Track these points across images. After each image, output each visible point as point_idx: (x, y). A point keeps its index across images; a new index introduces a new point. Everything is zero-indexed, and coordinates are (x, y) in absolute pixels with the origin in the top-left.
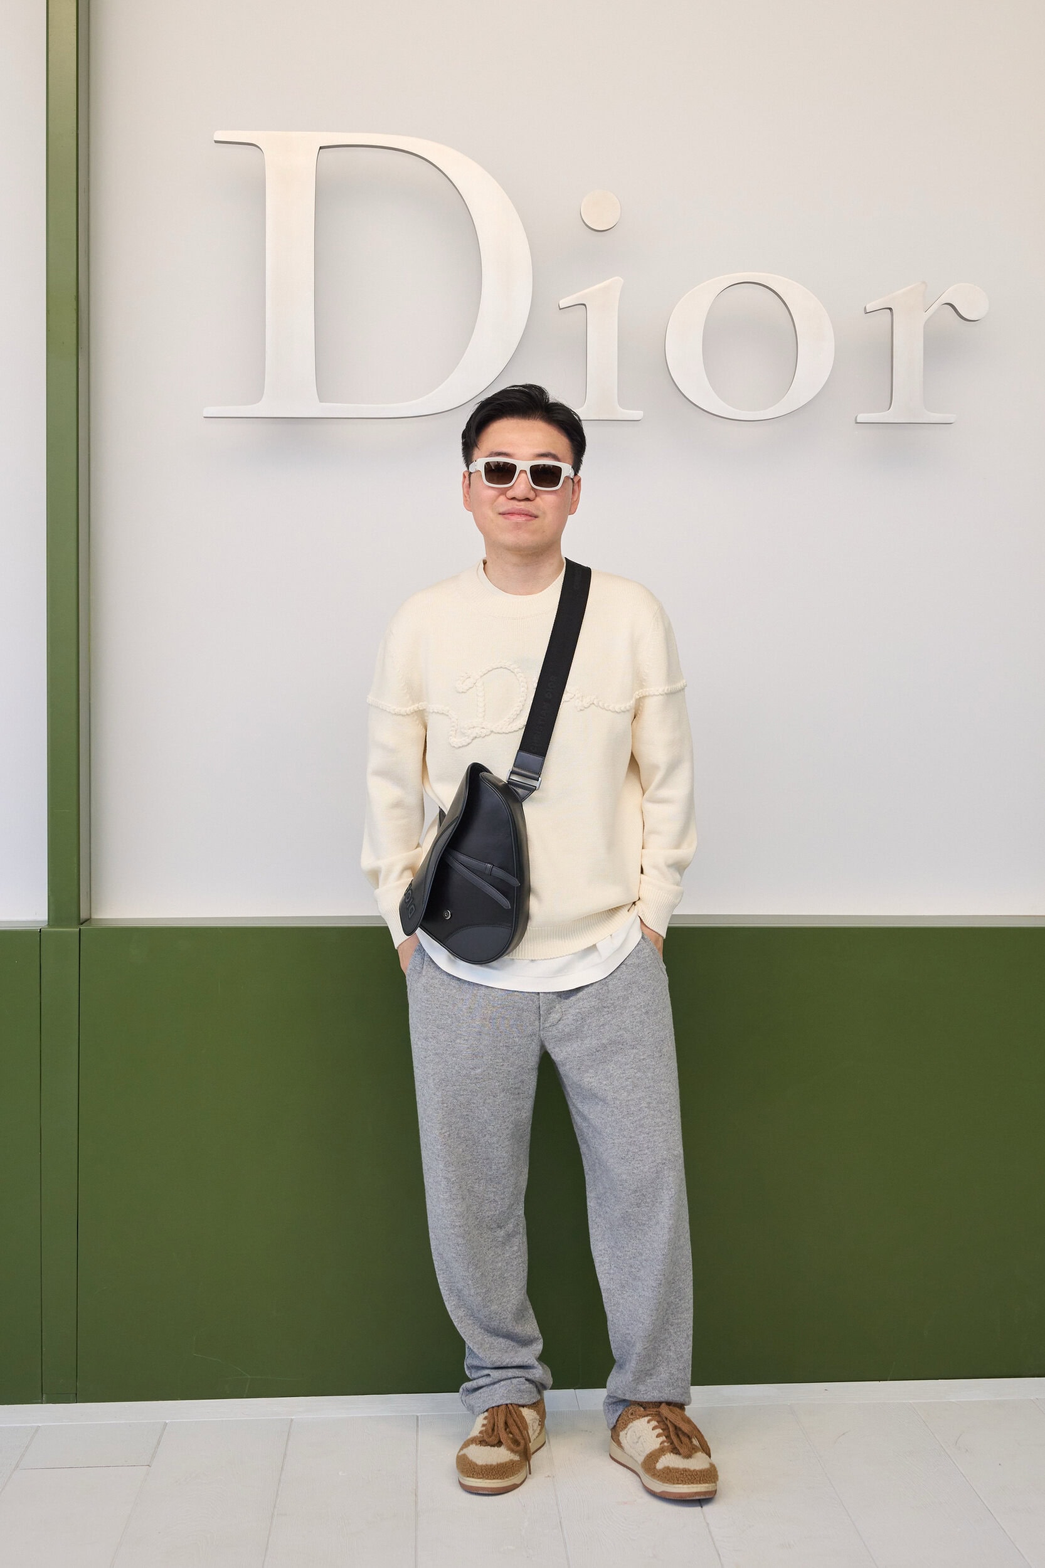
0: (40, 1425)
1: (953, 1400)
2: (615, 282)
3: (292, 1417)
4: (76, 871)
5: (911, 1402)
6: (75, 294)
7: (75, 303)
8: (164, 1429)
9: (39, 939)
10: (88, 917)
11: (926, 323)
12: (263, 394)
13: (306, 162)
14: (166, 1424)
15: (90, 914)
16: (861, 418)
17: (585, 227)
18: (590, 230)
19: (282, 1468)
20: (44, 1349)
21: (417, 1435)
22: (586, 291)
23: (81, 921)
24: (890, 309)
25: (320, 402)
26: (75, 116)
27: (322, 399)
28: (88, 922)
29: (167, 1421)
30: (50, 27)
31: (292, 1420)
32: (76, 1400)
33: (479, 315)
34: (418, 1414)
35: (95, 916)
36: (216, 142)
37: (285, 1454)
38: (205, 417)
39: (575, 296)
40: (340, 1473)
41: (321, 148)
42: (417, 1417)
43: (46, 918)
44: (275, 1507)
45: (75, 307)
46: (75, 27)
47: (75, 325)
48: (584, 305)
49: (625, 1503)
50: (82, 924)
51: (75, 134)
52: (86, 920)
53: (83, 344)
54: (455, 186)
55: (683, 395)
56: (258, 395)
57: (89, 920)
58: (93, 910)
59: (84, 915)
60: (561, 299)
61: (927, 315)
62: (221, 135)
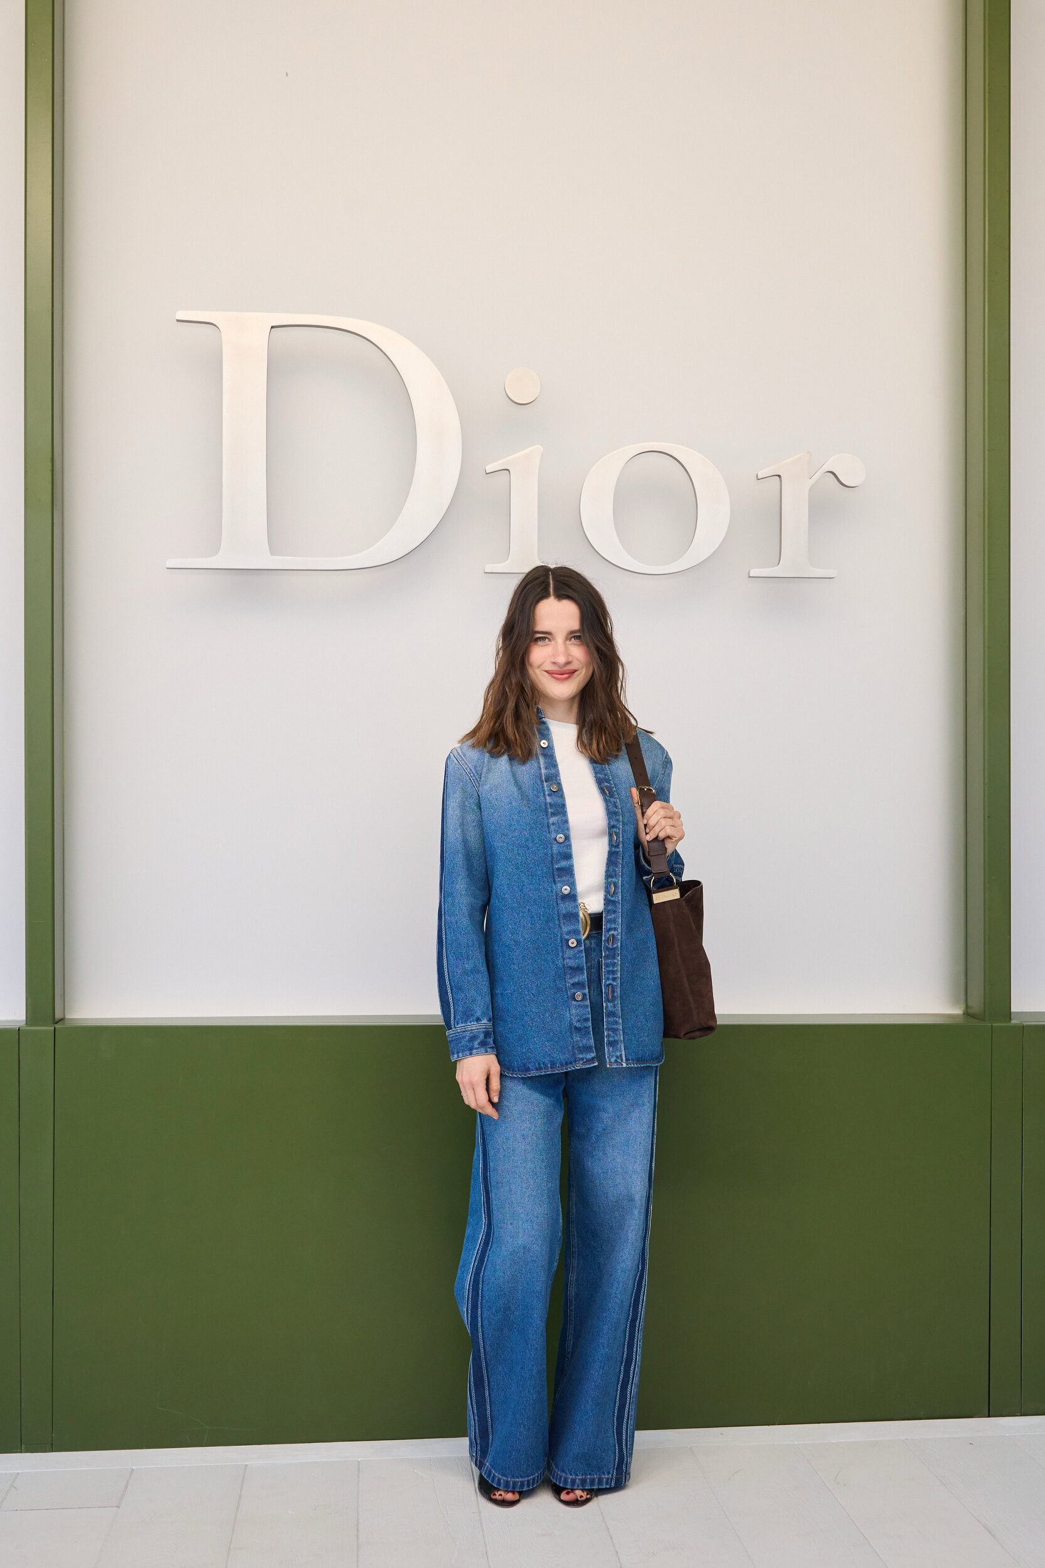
0: (19, 1472)
1: (833, 1441)
2: (537, 449)
3: (247, 1463)
4: (51, 976)
5: (796, 1443)
7: (50, 464)
8: (131, 1475)
9: (17, 1036)
10: (64, 1017)
11: (811, 490)
12: (220, 549)
13: (258, 340)
14: (133, 1470)
15: (65, 1015)
16: (754, 572)
17: (510, 401)
18: (513, 403)
19: (238, 1508)
20: (23, 1404)
21: (358, 1477)
22: (510, 458)
23: (56, 1021)
24: (779, 476)
25: (272, 555)
26: (51, 297)
27: (273, 552)
29: (134, 1468)
30: (27, 215)
31: (246, 1466)
32: (52, 1450)
33: (415, 477)
34: (359, 1460)
35: (68, 1016)
36: (178, 321)
37: (240, 1497)
38: (168, 568)
39: (500, 462)
40: (290, 1512)
41: (272, 327)
42: (359, 1462)
43: (24, 1018)
44: (231, 1542)
45: (50, 468)
46: (51, 216)
47: (50, 485)
48: (508, 470)
49: (544, 1535)
50: (57, 1023)
51: (50, 313)
52: (61, 1020)
53: (57, 502)
54: (392, 363)
55: (596, 550)
56: (216, 550)
57: (62, 1019)
58: (66, 1011)
59: (58, 1016)
60: (488, 465)
61: (811, 482)
62: (182, 315)
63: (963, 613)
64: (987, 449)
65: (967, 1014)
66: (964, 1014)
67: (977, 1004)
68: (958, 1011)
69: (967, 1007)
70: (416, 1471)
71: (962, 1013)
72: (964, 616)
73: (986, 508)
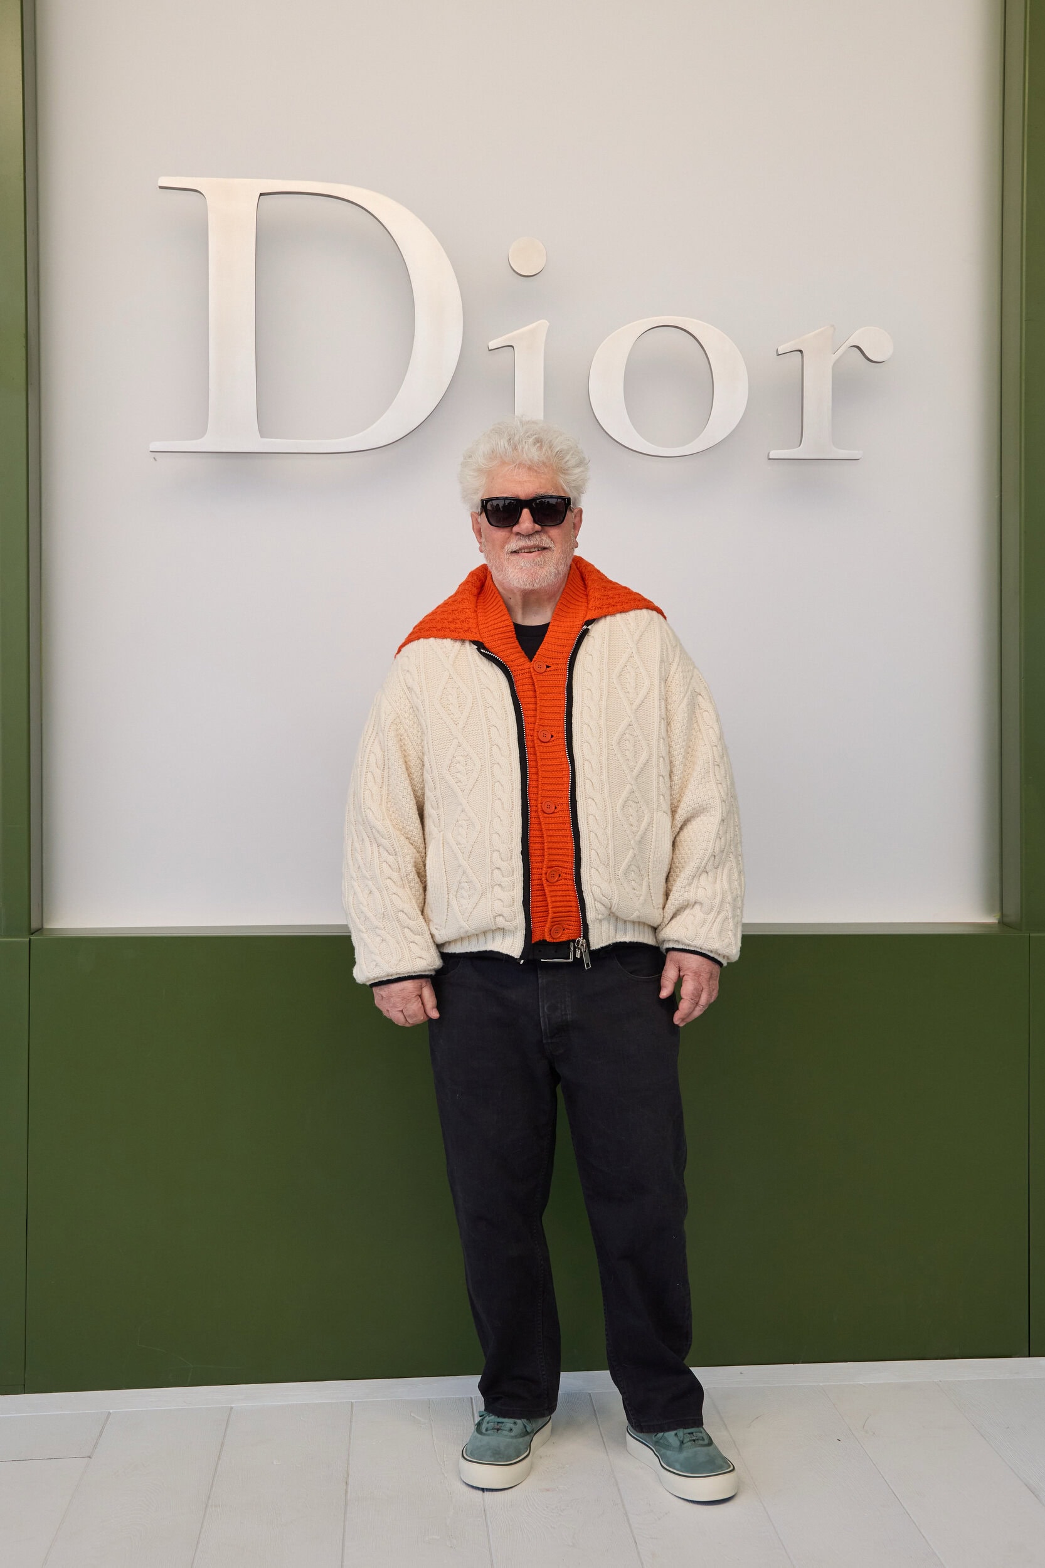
1: (861, 1383)
2: (542, 325)
3: (232, 1405)
4: (27, 884)
5: (821, 1384)
6: (24, 332)
7: (24, 340)
8: (108, 1418)
10: (41, 927)
11: (835, 364)
12: (206, 430)
13: (248, 207)
14: (109, 1413)
15: (42, 924)
16: (774, 454)
17: (514, 273)
18: (517, 275)
21: (351, 1422)
22: (515, 333)
23: (32, 931)
24: (801, 351)
25: (262, 437)
26: (22, 160)
27: (263, 434)
28: (39, 931)
29: (111, 1411)
31: (232, 1408)
32: (25, 1391)
33: (412, 355)
34: (352, 1401)
35: (46, 926)
36: (160, 187)
37: (223, 1443)
38: (151, 452)
39: (503, 338)
40: (275, 1462)
41: (261, 195)
42: (352, 1404)
44: (209, 1497)
45: (24, 344)
46: (21, 72)
48: (512, 346)
49: (548, 1490)
50: (32, 934)
51: (22, 177)
52: (37, 931)
54: (389, 233)
55: (606, 432)
56: (202, 430)
57: (40, 929)
58: (44, 921)
59: (35, 925)
60: (490, 341)
61: (835, 357)
62: (165, 181)
63: (997, 496)
64: (1024, 319)
65: (1002, 922)
66: (999, 923)
67: (1013, 911)
68: (992, 920)
69: (1002, 915)
70: (412, 1415)
71: (997, 921)
72: (1000, 497)
73: (1023, 385)
